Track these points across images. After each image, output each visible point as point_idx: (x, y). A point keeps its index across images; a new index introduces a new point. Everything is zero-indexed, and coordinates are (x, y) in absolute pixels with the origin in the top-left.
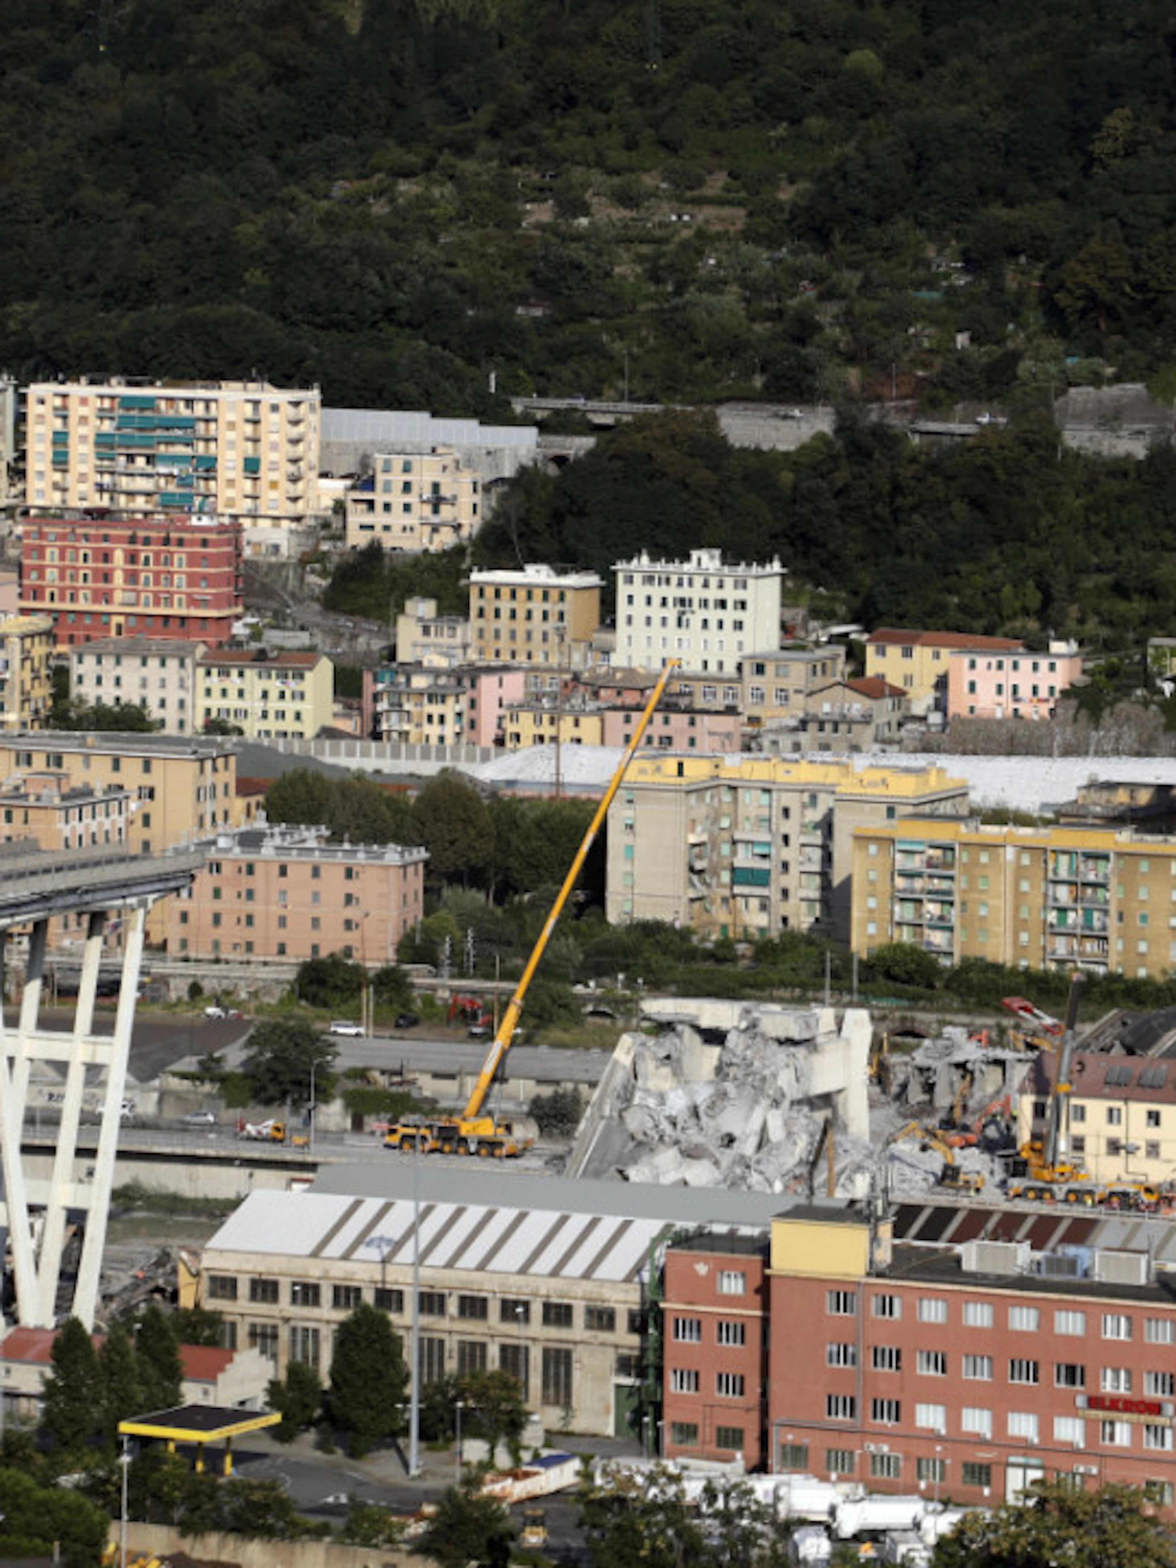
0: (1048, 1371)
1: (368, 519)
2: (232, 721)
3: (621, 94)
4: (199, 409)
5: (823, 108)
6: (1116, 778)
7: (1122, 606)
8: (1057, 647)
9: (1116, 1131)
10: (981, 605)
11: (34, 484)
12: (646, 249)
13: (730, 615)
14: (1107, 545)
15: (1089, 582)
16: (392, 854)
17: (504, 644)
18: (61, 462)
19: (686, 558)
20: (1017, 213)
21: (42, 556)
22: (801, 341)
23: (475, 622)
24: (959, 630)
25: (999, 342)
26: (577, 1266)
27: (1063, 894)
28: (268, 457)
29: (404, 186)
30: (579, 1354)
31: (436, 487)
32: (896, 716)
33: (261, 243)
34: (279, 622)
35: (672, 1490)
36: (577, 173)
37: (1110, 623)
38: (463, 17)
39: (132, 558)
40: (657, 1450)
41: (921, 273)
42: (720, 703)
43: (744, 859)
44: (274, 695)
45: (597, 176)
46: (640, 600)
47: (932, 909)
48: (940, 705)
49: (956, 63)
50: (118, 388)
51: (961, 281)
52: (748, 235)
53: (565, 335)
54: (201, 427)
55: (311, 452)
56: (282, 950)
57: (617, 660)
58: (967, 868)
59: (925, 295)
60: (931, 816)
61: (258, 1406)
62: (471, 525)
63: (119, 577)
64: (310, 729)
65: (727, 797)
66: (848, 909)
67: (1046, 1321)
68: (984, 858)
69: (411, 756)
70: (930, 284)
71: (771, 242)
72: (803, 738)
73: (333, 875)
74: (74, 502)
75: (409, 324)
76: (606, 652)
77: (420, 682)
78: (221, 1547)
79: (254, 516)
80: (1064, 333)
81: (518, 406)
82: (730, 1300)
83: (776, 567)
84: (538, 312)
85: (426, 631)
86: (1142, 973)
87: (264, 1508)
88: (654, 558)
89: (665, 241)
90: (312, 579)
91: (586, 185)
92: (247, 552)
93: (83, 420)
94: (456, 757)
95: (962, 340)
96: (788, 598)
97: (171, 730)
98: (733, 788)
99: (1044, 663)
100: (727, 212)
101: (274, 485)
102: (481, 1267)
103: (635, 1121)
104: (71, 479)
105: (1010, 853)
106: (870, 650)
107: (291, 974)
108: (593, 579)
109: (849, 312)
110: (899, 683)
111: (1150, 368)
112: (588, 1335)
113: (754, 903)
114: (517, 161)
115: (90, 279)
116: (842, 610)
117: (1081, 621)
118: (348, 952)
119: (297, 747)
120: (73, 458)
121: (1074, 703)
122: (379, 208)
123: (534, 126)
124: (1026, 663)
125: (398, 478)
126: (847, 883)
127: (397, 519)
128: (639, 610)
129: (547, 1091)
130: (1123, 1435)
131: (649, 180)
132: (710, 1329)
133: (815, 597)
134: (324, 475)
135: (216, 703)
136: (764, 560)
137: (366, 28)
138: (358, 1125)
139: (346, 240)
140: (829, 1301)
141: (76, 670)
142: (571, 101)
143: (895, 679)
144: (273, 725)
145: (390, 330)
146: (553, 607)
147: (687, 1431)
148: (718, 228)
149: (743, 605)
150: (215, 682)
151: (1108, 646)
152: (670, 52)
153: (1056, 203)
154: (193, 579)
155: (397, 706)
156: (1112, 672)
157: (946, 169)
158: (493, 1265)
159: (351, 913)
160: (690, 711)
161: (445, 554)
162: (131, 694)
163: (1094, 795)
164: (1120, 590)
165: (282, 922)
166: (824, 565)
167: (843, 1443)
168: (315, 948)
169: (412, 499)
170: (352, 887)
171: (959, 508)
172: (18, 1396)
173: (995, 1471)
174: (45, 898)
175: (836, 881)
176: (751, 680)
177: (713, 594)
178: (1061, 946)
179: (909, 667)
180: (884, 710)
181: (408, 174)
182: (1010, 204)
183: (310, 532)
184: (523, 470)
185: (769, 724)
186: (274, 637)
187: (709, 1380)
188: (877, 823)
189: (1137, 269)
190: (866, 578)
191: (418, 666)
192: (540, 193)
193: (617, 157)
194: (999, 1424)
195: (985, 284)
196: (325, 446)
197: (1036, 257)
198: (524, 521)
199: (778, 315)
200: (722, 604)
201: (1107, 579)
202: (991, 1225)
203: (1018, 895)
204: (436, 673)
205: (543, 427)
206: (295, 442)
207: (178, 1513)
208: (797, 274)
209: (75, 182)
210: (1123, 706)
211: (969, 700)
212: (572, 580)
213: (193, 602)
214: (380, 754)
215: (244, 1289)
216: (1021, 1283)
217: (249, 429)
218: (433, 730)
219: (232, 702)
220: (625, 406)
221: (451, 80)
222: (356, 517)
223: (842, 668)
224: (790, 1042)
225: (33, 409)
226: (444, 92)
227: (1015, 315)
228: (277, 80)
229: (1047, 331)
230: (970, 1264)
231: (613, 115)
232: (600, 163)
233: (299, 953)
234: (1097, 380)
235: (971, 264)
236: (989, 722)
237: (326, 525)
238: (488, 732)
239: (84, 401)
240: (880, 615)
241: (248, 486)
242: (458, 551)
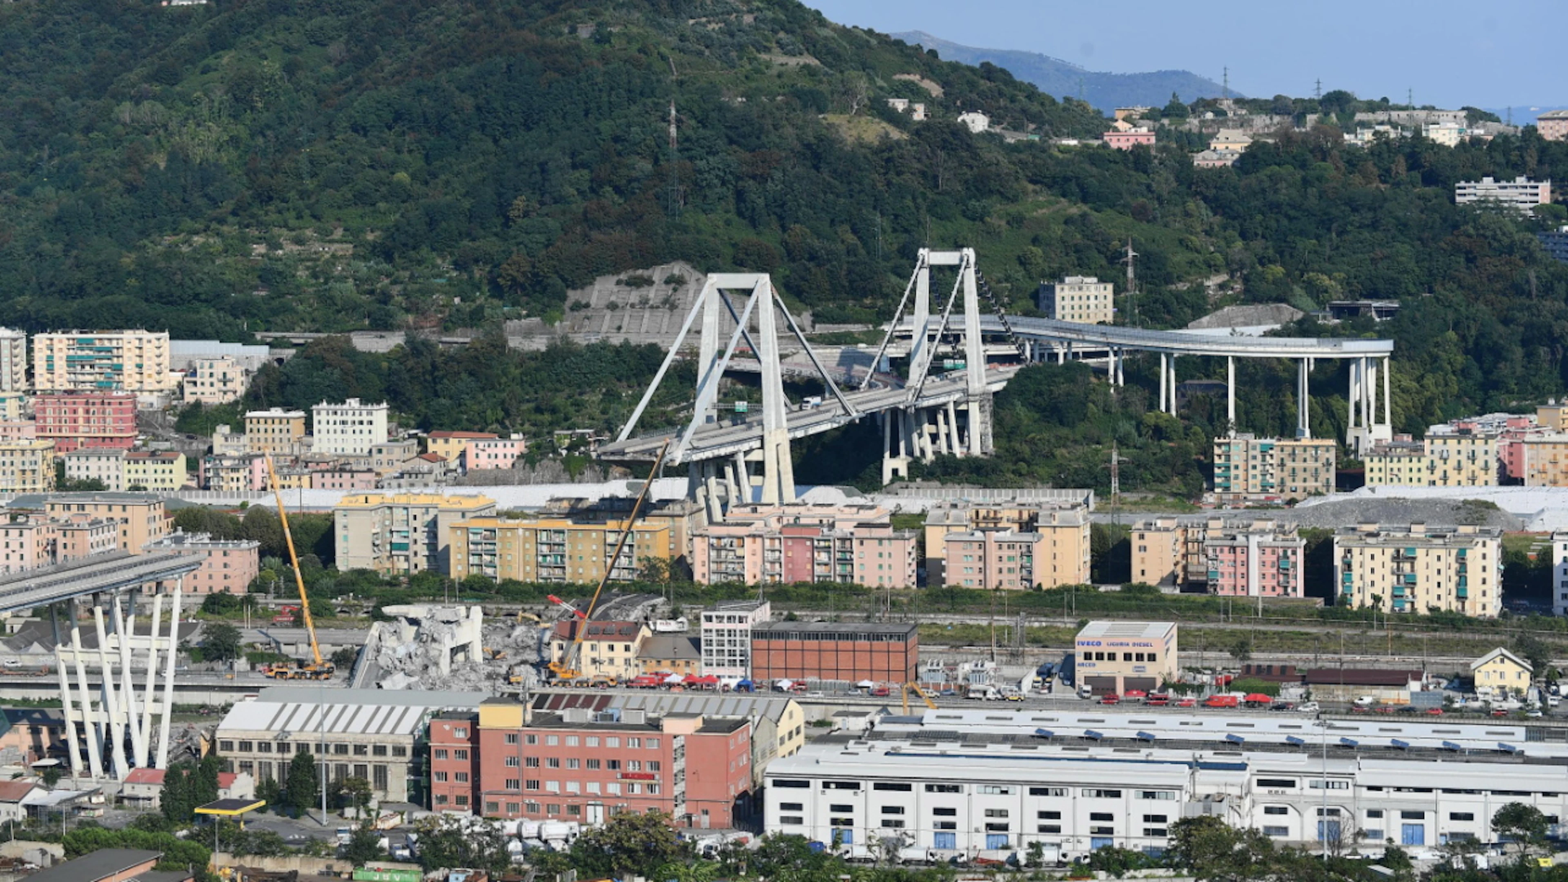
0: (604, 764)
1: (194, 389)
2: (142, 485)
3: (293, 194)
4: (114, 343)
5: (384, 198)
6: (561, 495)
7: (539, 417)
8: (514, 436)
9: (595, 654)
10: (478, 419)
11: (38, 379)
12: (309, 264)
13: (365, 427)
14: (531, 390)
15: (525, 407)
16: (244, 544)
17: (262, 444)
18: (50, 369)
19: (343, 402)
20: (477, 243)
21: (45, 412)
22: (385, 303)
23: (248, 435)
24: (467, 430)
25: (474, 301)
26: (387, 728)
27: (545, 549)
28: (146, 363)
29: (196, 238)
30: (390, 767)
31: (225, 374)
32: (443, 470)
33: (132, 267)
34: (156, 437)
35: (455, 826)
36: (276, 231)
37: (534, 425)
38: (212, 161)
39: (87, 412)
40: (429, 808)
41: (436, 271)
42: (364, 468)
43: (396, 539)
44: (160, 471)
45: (284, 231)
46: (324, 422)
47: (487, 558)
48: (463, 465)
49: (443, 177)
50: (75, 334)
51: (455, 274)
52: (355, 256)
53: (276, 303)
54: (115, 352)
55: (166, 361)
56: (195, 590)
57: (315, 449)
58: (502, 539)
59: (439, 281)
60: (481, 517)
61: (250, 797)
62: (241, 390)
63: (81, 421)
64: (177, 487)
65: (388, 512)
66: (448, 559)
67: (602, 742)
68: (509, 534)
69: (225, 497)
70: (440, 276)
71: (365, 258)
72: (402, 481)
73: (218, 555)
74: (57, 387)
75: (206, 301)
76: (309, 446)
77: (227, 463)
78: (252, 861)
79: (141, 391)
80: (501, 297)
81: (258, 336)
82: (459, 740)
83: (385, 405)
84: (263, 293)
85: (226, 439)
86: (581, 582)
87: (270, 844)
88: (329, 403)
89: (318, 260)
90: (169, 418)
91: (280, 236)
92: (139, 407)
93: (61, 350)
94: (246, 496)
95: (457, 300)
96: (390, 418)
97: (113, 489)
98: (390, 508)
99: (509, 444)
100: (345, 246)
101: (150, 376)
102: (344, 731)
103: (382, 661)
104: (56, 377)
105: (521, 531)
106: (430, 441)
107: (201, 600)
108: (302, 414)
109: (405, 289)
110: (443, 455)
111: (543, 311)
112: (394, 759)
113: (402, 558)
114: (247, 226)
115: (52, 285)
116: (413, 423)
117: (522, 425)
118: (227, 589)
119: (173, 495)
120: (56, 367)
121: (522, 461)
122: (185, 249)
123: (255, 210)
124: (500, 444)
125: (207, 371)
126: (447, 548)
127: (207, 389)
128: (324, 427)
129: (339, 649)
130: (637, 789)
131: (309, 233)
132: (451, 753)
133: (400, 417)
134: (172, 370)
135: (133, 476)
136: (379, 402)
137: (167, 168)
138: (253, 668)
139: (175, 264)
140: (506, 739)
141: (68, 464)
142: (271, 198)
143: (441, 453)
144: (159, 485)
145: (198, 304)
146: (284, 427)
147: (443, 799)
148: (340, 253)
149: (371, 423)
150: (133, 467)
151: (535, 435)
152: (314, 175)
153: (494, 239)
154: (115, 420)
155: (217, 475)
156: (538, 447)
157: (444, 225)
158: (350, 730)
159: (226, 571)
160: (352, 472)
161: (229, 404)
162: (94, 474)
163: (554, 504)
164: (538, 410)
165: (210, 577)
166: (404, 403)
167: (515, 799)
168: (211, 588)
169: (214, 380)
170: (226, 560)
171: (464, 376)
172: (138, 799)
173: (582, 808)
174: (141, 576)
175: (440, 547)
176: (376, 456)
177: (357, 418)
178: (544, 572)
179: (447, 447)
180: (438, 468)
181: (197, 233)
182: (474, 240)
183: (167, 396)
184: (264, 365)
185: (385, 476)
186: (153, 446)
187: (451, 776)
188: (459, 521)
189: (534, 267)
190: (421, 408)
191: (223, 456)
192: (259, 240)
193: (292, 222)
194: (583, 788)
195: (465, 276)
196: (172, 357)
197: (485, 263)
198: (267, 388)
199: (372, 292)
200: (361, 423)
201: (532, 405)
202: (580, 701)
203: (525, 549)
204: (234, 458)
205: (271, 345)
206: (158, 356)
207: (232, 848)
208: (380, 273)
209: (39, 241)
210: (545, 462)
211: (476, 461)
212: (293, 414)
213: (116, 430)
214: (211, 496)
215: (236, 746)
216: (590, 726)
217: (137, 352)
218: (234, 485)
219: (141, 475)
220: (307, 334)
221: (210, 190)
222: (188, 389)
223: (416, 449)
224: (449, 622)
225: (37, 345)
226: (206, 195)
227: (479, 289)
228: (128, 191)
229: (492, 296)
230: (566, 719)
231: (290, 205)
232: (286, 226)
233: (204, 591)
234: (519, 317)
235: (457, 265)
236: (485, 471)
237: (174, 393)
238: (258, 484)
239: (60, 341)
240: (432, 424)
241: (138, 377)
242: (236, 402)
